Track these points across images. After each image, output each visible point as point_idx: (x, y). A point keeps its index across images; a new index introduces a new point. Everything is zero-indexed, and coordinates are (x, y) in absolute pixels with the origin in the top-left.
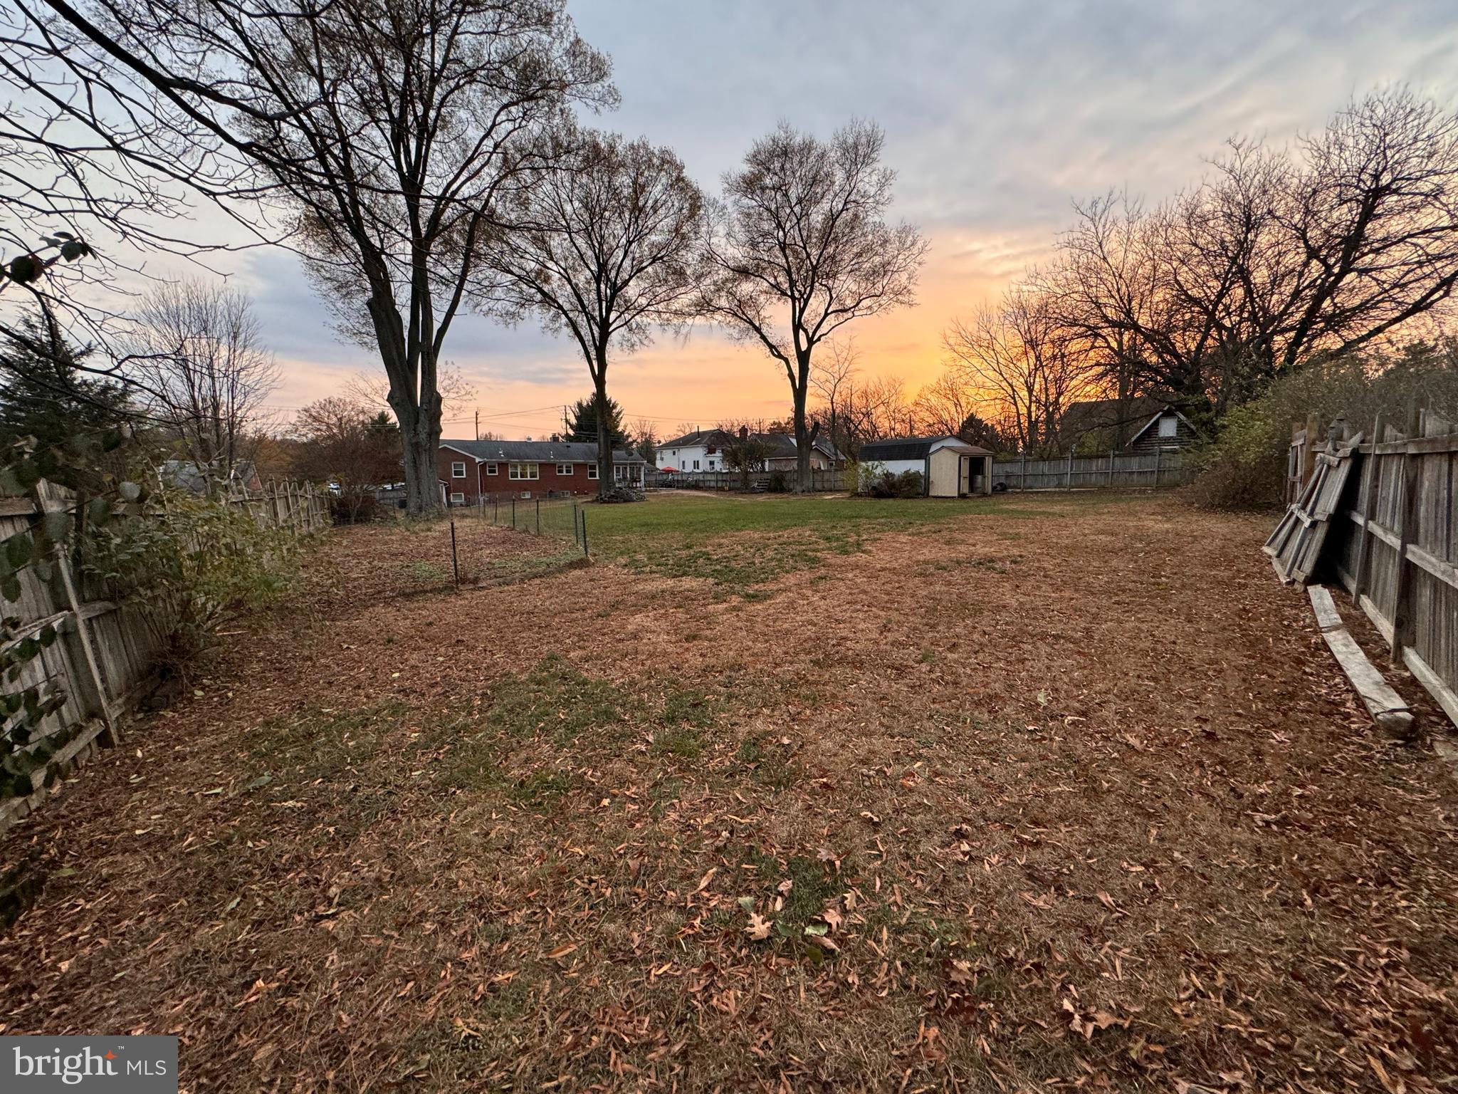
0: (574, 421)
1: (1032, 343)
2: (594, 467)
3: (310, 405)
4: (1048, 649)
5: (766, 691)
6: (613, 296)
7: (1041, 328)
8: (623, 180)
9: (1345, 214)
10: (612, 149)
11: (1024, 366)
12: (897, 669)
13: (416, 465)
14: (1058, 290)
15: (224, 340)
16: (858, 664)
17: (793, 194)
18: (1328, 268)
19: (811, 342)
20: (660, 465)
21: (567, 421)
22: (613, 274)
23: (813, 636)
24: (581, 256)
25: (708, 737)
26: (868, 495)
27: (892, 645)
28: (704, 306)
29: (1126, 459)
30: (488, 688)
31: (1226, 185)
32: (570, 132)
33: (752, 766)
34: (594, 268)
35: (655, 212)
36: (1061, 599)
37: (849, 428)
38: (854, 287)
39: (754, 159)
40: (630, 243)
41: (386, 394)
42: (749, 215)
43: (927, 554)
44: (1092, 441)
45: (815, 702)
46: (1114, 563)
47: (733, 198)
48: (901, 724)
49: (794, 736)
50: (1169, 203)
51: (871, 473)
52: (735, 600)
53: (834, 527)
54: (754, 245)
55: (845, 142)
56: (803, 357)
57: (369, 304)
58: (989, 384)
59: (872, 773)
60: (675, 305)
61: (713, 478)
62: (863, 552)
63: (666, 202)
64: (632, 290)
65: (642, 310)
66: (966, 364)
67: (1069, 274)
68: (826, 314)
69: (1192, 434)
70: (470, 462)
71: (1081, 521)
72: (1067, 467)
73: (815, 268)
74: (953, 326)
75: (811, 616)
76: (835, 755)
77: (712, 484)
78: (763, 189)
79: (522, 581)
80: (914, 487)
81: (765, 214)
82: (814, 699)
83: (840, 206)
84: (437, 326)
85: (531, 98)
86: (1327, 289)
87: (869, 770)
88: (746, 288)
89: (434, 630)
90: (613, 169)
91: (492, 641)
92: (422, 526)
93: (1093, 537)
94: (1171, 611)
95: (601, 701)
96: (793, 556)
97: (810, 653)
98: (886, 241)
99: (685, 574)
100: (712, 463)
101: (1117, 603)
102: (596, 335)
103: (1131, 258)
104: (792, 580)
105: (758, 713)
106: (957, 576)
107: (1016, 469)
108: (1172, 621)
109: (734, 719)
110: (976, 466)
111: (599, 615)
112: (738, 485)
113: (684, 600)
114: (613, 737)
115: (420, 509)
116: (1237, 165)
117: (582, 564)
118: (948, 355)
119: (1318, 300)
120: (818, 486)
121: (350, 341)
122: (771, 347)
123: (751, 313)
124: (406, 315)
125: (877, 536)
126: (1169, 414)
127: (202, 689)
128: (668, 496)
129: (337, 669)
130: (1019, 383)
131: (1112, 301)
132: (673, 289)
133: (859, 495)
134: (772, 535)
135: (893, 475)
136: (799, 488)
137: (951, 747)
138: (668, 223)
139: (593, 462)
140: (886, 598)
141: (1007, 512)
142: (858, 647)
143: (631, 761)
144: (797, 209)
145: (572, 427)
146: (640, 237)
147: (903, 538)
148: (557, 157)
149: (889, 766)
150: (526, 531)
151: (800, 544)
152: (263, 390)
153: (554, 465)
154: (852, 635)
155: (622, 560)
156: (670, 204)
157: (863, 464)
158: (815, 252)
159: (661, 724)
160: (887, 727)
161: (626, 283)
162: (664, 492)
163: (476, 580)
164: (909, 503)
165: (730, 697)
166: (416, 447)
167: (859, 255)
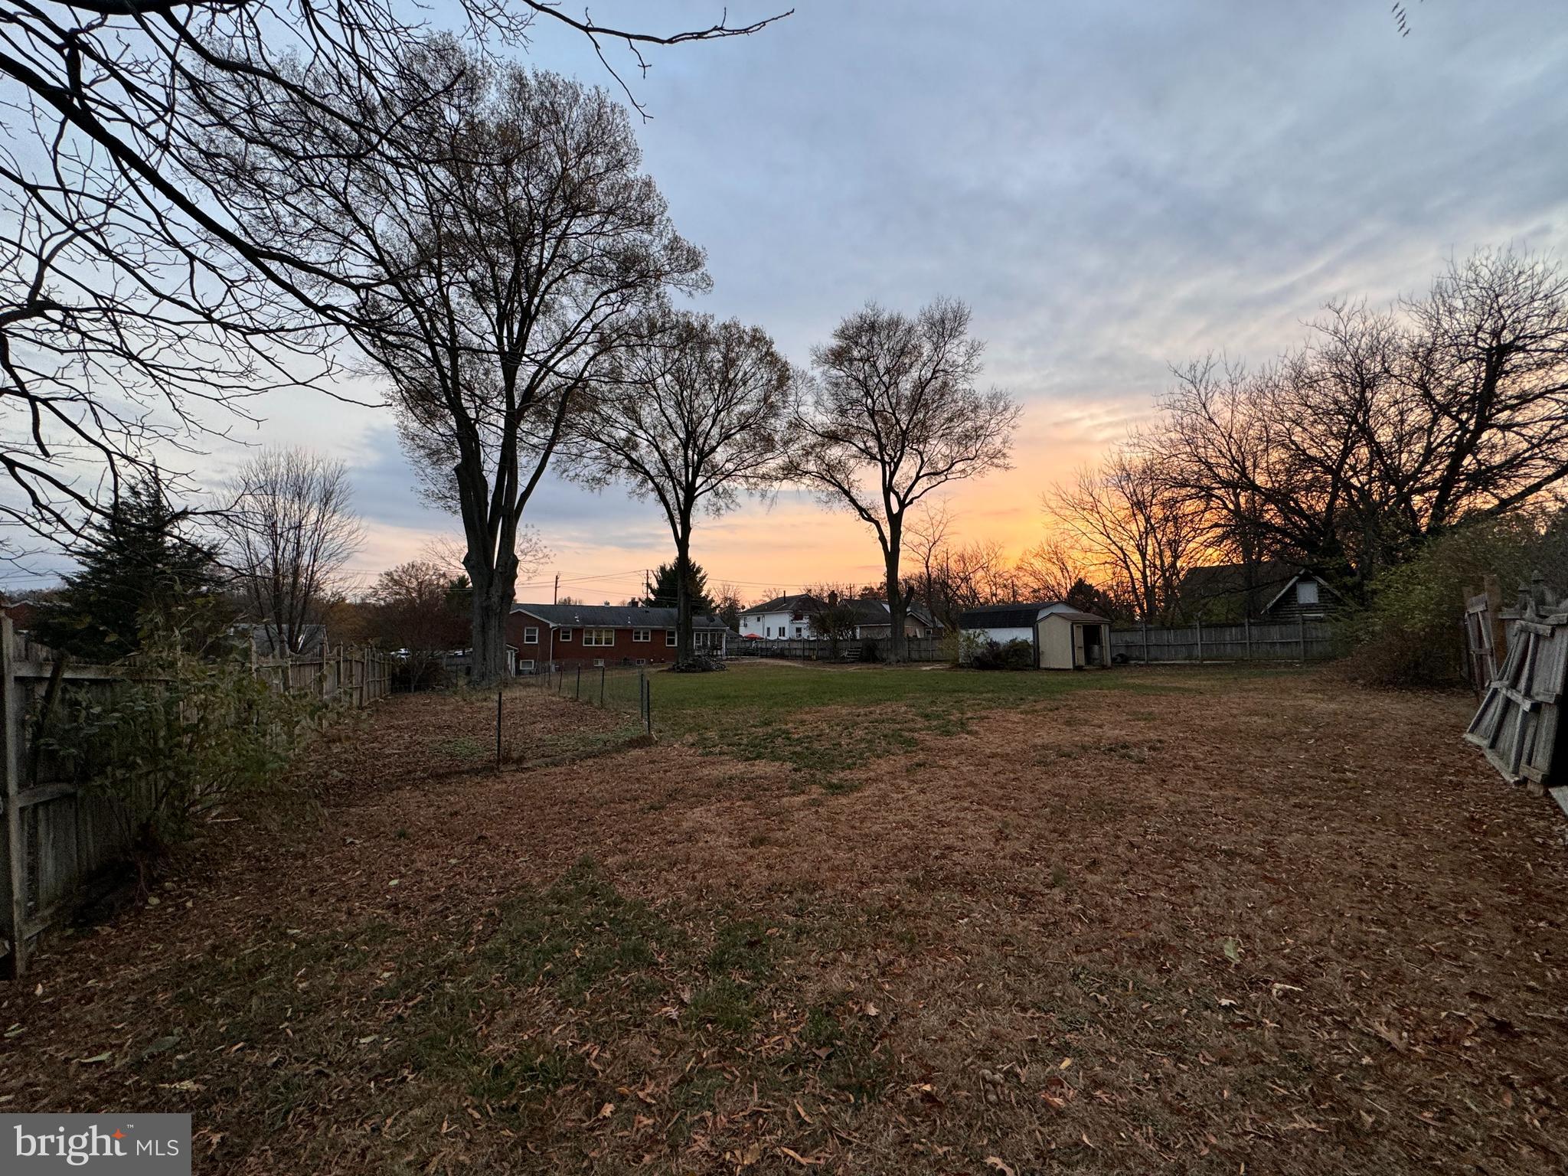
0: (655, 585)
1: (1139, 505)
2: (672, 634)
3: (392, 569)
4: (1222, 872)
5: (847, 925)
6: (700, 462)
7: (1147, 490)
8: (715, 355)
9: (1468, 374)
10: (704, 327)
11: (1134, 527)
12: (1022, 896)
13: (484, 629)
14: (1163, 451)
15: (315, 505)
16: (968, 886)
17: (881, 365)
18: (1463, 425)
19: (903, 505)
20: (743, 632)
21: (649, 586)
22: (701, 440)
23: (910, 843)
24: (670, 425)
25: (764, 998)
26: (970, 666)
27: (1012, 859)
28: (791, 470)
29: (1265, 629)
30: (497, 905)
31: (1332, 347)
32: (666, 314)
33: (823, 1053)
34: (682, 435)
35: (744, 384)
36: (1223, 799)
37: (946, 594)
38: (946, 451)
39: (842, 334)
40: (718, 412)
41: (463, 557)
42: (837, 385)
43: (1046, 736)
44: (1219, 609)
45: (912, 944)
46: (1280, 752)
47: (821, 369)
48: (1035, 988)
49: (883, 1003)
50: (1273, 364)
51: (973, 641)
52: (816, 791)
53: (933, 703)
54: (843, 412)
55: (932, 317)
56: (895, 521)
57: (456, 469)
58: (1098, 548)
59: (998, 1077)
60: (761, 470)
61: (800, 646)
62: (968, 733)
63: (754, 374)
64: (720, 456)
65: (729, 475)
66: (1070, 527)
67: (1173, 435)
68: (918, 478)
69: (1338, 601)
70: (544, 627)
71: (1225, 698)
72: (1197, 636)
73: (904, 433)
74: (1054, 489)
75: (907, 815)
76: (942, 1039)
77: (799, 653)
78: (851, 360)
79: (573, 761)
80: (1022, 658)
81: (854, 384)
82: (912, 940)
83: (929, 375)
84: (521, 490)
85: (629, 285)
86: (1466, 446)
87: (994, 1071)
88: (835, 452)
89: (458, 821)
90: (705, 345)
91: (519, 838)
92: (481, 696)
93: (1243, 719)
94: (1373, 819)
95: (631, 933)
96: (885, 736)
97: (905, 868)
98: (976, 407)
99: (759, 757)
100: (799, 630)
101: (1295, 806)
102: (682, 498)
103: (1240, 419)
104: (883, 766)
105: (835, 960)
106: (1084, 766)
107: (1137, 638)
108: (1379, 834)
109: (803, 970)
110: (1091, 635)
111: (652, 808)
112: (827, 653)
113: (755, 790)
114: (638, 992)
115: (483, 676)
116: (1341, 327)
117: (643, 742)
118: (1050, 518)
119: (1457, 458)
120: (915, 655)
121: (434, 505)
122: (861, 510)
123: (840, 477)
124: (492, 480)
125: (984, 713)
126: (1305, 579)
127: (160, 896)
128: (751, 665)
129: (330, 872)
130: (1130, 548)
131: (1222, 461)
132: (761, 455)
133: (961, 666)
134: (862, 711)
135: (997, 644)
136: (892, 657)
137: (1112, 1031)
138: (756, 394)
139: (672, 628)
140: (1000, 793)
141: (1134, 687)
142: (969, 861)
143: (655, 1035)
144: (886, 379)
145: (653, 591)
146: (729, 405)
147: (1015, 717)
148: (651, 335)
149: (1023, 1063)
150: (589, 702)
151: (894, 721)
152: (344, 554)
153: (630, 631)
154: (960, 844)
155: (690, 738)
156: (758, 376)
157: (964, 632)
158: (904, 419)
159: (704, 972)
160: (1016, 993)
161: (713, 450)
162: (747, 660)
163: (520, 760)
164: (1018, 676)
165: (800, 932)
166: (487, 611)
167: (950, 420)
